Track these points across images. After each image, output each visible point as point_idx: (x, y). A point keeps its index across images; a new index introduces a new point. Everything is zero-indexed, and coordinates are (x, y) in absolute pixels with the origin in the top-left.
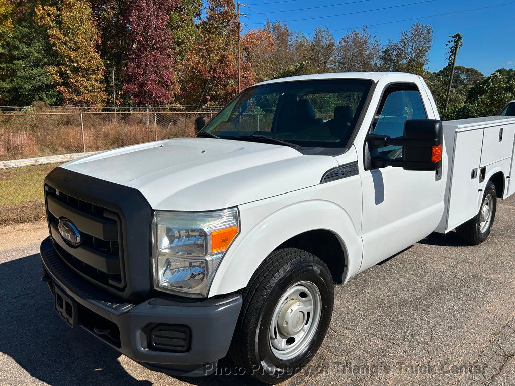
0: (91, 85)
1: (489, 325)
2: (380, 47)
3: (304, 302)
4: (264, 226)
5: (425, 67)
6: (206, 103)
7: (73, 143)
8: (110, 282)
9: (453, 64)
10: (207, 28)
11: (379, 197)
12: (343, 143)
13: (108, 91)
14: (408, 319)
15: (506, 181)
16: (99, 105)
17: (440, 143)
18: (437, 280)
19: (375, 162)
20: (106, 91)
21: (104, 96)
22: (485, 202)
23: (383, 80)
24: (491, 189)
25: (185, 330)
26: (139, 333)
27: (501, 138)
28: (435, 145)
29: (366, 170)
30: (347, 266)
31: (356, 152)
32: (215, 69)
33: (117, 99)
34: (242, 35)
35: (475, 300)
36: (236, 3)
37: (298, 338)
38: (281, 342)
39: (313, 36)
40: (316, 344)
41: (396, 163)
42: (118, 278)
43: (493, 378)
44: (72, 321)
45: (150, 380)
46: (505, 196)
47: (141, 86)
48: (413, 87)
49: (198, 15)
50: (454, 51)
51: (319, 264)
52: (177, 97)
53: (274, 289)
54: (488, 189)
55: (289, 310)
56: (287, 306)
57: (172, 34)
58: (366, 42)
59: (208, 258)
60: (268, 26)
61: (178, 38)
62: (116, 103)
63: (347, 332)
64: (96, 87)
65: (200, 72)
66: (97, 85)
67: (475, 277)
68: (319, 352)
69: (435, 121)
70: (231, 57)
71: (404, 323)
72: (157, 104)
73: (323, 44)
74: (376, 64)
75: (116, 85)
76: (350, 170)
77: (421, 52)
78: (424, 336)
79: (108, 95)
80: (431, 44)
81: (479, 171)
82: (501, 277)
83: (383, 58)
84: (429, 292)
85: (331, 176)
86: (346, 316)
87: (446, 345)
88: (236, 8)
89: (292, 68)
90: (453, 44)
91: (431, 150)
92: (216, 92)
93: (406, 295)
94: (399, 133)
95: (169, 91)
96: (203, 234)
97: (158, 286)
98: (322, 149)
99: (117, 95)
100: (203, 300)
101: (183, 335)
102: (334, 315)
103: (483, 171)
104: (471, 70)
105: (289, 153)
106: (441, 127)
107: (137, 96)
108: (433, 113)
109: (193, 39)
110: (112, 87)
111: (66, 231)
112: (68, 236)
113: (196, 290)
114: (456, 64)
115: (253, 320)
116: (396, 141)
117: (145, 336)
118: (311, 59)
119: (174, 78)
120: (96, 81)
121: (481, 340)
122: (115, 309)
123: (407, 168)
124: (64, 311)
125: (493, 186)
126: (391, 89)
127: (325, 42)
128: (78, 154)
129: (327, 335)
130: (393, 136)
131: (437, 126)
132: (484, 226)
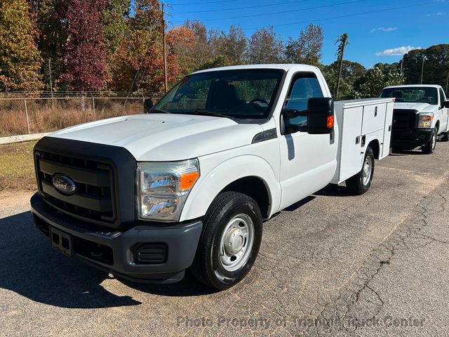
0: (30, 74)
1: (369, 245)
2: (283, 44)
3: (242, 230)
4: (212, 176)
5: (319, 61)
6: (136, 90)
7: (16, 126)
8: (103, 217)
9: (341, 58)
10: (135, 24)
11: (291, 156)
12: (265, 115)
13: (45, 80)
14: (314, 244)
15: (381, 146)
16: (38, 92)
17: (332, 114)
18: (334, 219)
19: (288, 130)
20: (43, 80)
21: (42, 85)
22: (366, 162)
23: (292, 69)
24: (370, 152)
25: (163, 246)
26: (128, 252)
27: (376, 114)
28: (329, 116)
29: (282, 134)
30: (270, 205)
31: (275, 122)
32: (144, 60)
33: (54, 87)
34: (166, 31)
35: (360, 230)
36: (160, 3)
37: (239, 256)
38: (227, 259)
39: (227, 33)
40: (251, 261)
41: (303, 129)
42: (110, 214)
43: (372, 276)
44: (69, 252)
45: (129, 295)
46: (380, 158)
47: (77, 75)
48: (312, 75)
49: (126, 13)
50: (341, 49)
51: (252, 201)
52: (110, 85)
53: (222, 218)
54: (367, 152)
55: (233, 235)
56: (230, 232)
57: (105, 29)
58: (271, 39)
59: (179, 194)
60: (187, 23)
61: (109, 33)
62: (53, 90)
63: (271, 255)
64: (34, 76)
65: (129, 62)
66: (35, 74)
67: (360, 216)
68: (253, 268)
69: (328, 99)
70: (157, 51)
71: (311, 247)
72: (91, 91)
73: (236, 41)
74: (281, 58)
75: (53, 74)
76: (271, 134)
77: (316, 48)
78: (325, 254)
79: (46, 83)
80: (323, 41)
81: (361, 138)
82: (378, 214)
83: (287, 53)
84: (329, 227)
85: (259, 138)
86: (270, 245)
87: (341, 259)
88: (161, 7)
89: (211, 61)
90: (340, 42)
91: (327, 119)
92: (145, 80)
93: (312, 230)
94: (305, 108)
95: (102, 80)
96: (175, 178)
97: (141, 217)
98: (251, 120)
99: (54, 83)
100: (176, 224)
101: (161, 251)
102: (262, 245)
103: (364, 138)
104: (356, 64)
105: (228, 122)
106: (332, 103)
107: (73, 84)
108: (326, 93)
109: (122, 35)
110: (49, 76)
111: (61, 183)
112: (64, 187)
113: (169, 218)
114: (343, 59)
115: (209, 240)
116: (303, 114)
117: (132, 255)
118: (227, 53)
119: (107, 68)
120: (34, 70)
121: (364, 254)
122: (109, 236)
123: (311, 132)
124: (60, 246)
125: (371, 150)
126: (298, 76)
127: (238, 39)
128: (22, 136)
129: (257, 258)
130: (300, 110)
131: (330, 102)
132: (366, 181)
